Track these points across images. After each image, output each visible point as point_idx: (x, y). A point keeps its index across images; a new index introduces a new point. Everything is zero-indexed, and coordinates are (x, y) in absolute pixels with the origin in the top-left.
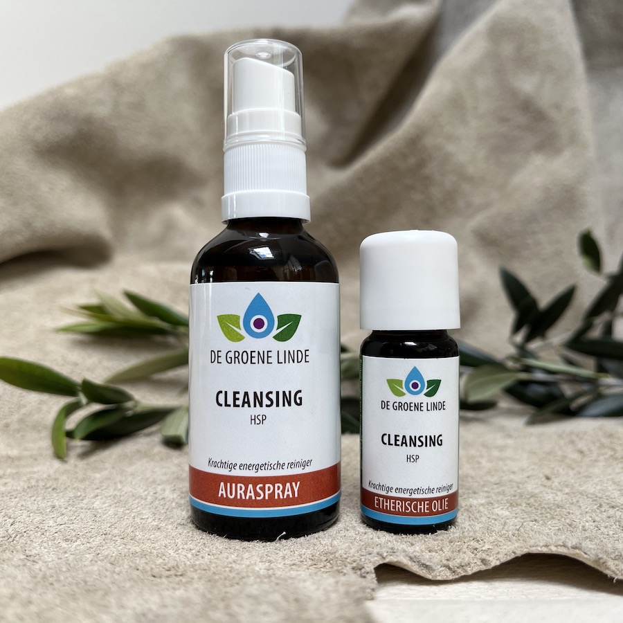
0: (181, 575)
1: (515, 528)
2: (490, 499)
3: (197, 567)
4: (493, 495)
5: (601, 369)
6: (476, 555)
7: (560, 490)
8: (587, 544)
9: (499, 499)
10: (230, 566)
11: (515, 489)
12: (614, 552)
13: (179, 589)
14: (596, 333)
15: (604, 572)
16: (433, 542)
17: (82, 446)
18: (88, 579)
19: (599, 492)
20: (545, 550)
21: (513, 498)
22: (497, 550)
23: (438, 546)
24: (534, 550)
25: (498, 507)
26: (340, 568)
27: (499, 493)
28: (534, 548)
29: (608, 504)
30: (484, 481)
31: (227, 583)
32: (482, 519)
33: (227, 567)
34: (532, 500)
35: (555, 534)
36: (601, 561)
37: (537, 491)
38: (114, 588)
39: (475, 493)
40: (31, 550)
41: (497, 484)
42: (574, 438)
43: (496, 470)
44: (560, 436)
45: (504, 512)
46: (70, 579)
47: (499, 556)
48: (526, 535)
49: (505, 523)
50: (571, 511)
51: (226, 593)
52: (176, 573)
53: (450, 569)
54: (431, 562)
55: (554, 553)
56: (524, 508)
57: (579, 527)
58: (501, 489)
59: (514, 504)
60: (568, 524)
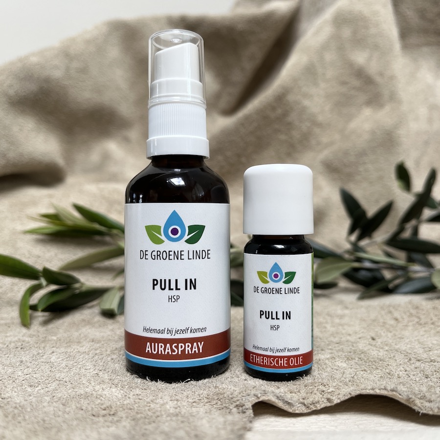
0: (113, 415)
1: (350, 376)
2: (333, 355)
3: (125, 407)
4: (335, 352)
5: (410, 260)
6: (323, 395)
7: (382, 348)
8: (401, 388)
9: (340, 354)
11: (351, 347)
12: (420, 394)
13: (112, 427)
14: (407, 234)
15: (413, 408)
16: (293, 386)
17: (43, 316)
19: (409, 350)
20: (372, 392)
21: (349, 354)
22: (338, 392)
23: (297, 389)
25: (339, 361)
26: (227, 405)
27: (339, 350)
28: (364, 391)
29: (415, 358)
30: (329, 341)
31: (147, 421)
32: (327, 369)
33: (147, 406)
34: (362, 356)
35: (378, 380)
36: (411, 400)
37: (365, 349)
38: (65, 426)
39: (322, 350)
40: (5, 394)
41: (337, 343)
42: (391, 309)
43: (337, 333)
44: (382, 308)
45: (342, 364)
46: (33, 419)
47: (340, 396)
48: (359, 381)
49: (344, 373)
50: (390, 364)
51: (146, 430)
52: (110, 413)
53: (305, 405)
54: (292, 400)
55: (378, 394)
56: (357, 361)
57: (395, 375)
58: (341, 347)
59: (350, 358)
60: (387, 373)
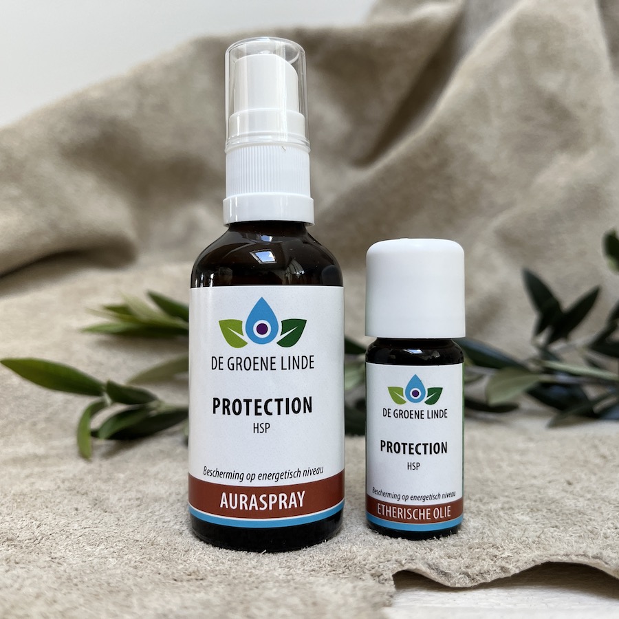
0: (202, 579)
1: (535, 534)
3: (217, 572)
4: (514, 500)
6: (495, 562)
7: (582, 496)
8: (608, 553)
9: (520, 504)
10: (249, 571)
11: (537, 494)
13: (199, 592)
16: (452, 548)
18: (111, 581)
20: (565, 559)
21: (533, 503)
22: (517, 557)
23: (458, 552)
24: (554, 559)
25: (519, 512)
26: (358, 574)
27: (520, 499)
28: (555, 557)
30: (504, 486)
31: (247, 587)
32: (502, 524)
33: (247, 572)
34: (553, 506)
35: (576, 542)
37: (557, 497)
38: (136, 590)
39: (495, 498)
40: (56, 553)
41: (517, 489)
42: (597, 442)
43: (517, 475)
44: (583, 440)
45: (524, 517)
46: (94, 581)
47: (519, 564)
48: (547, 543)
49: (526, 529)
50: (593, 518)
51: (245, 595)
52: (197, 577)
53: (468, 576)
54: (449, 569)
55: (575, 562)
56: (544, 514)
57: (600, 534)
58: (521, 494)
59: (535, 509)
60: (589, 530)
